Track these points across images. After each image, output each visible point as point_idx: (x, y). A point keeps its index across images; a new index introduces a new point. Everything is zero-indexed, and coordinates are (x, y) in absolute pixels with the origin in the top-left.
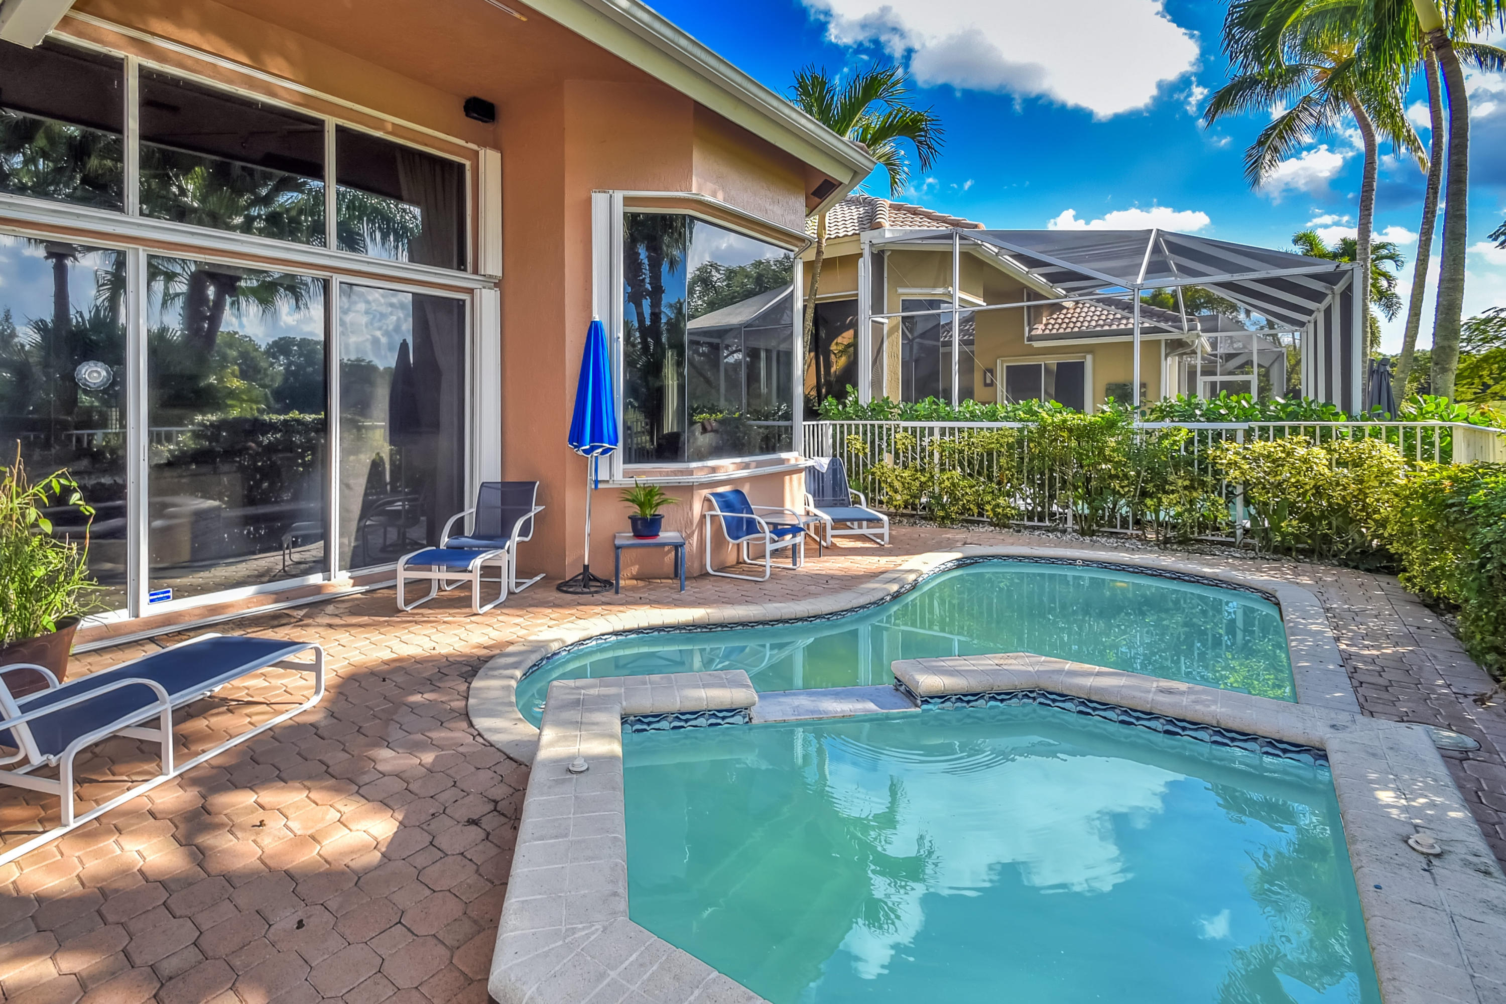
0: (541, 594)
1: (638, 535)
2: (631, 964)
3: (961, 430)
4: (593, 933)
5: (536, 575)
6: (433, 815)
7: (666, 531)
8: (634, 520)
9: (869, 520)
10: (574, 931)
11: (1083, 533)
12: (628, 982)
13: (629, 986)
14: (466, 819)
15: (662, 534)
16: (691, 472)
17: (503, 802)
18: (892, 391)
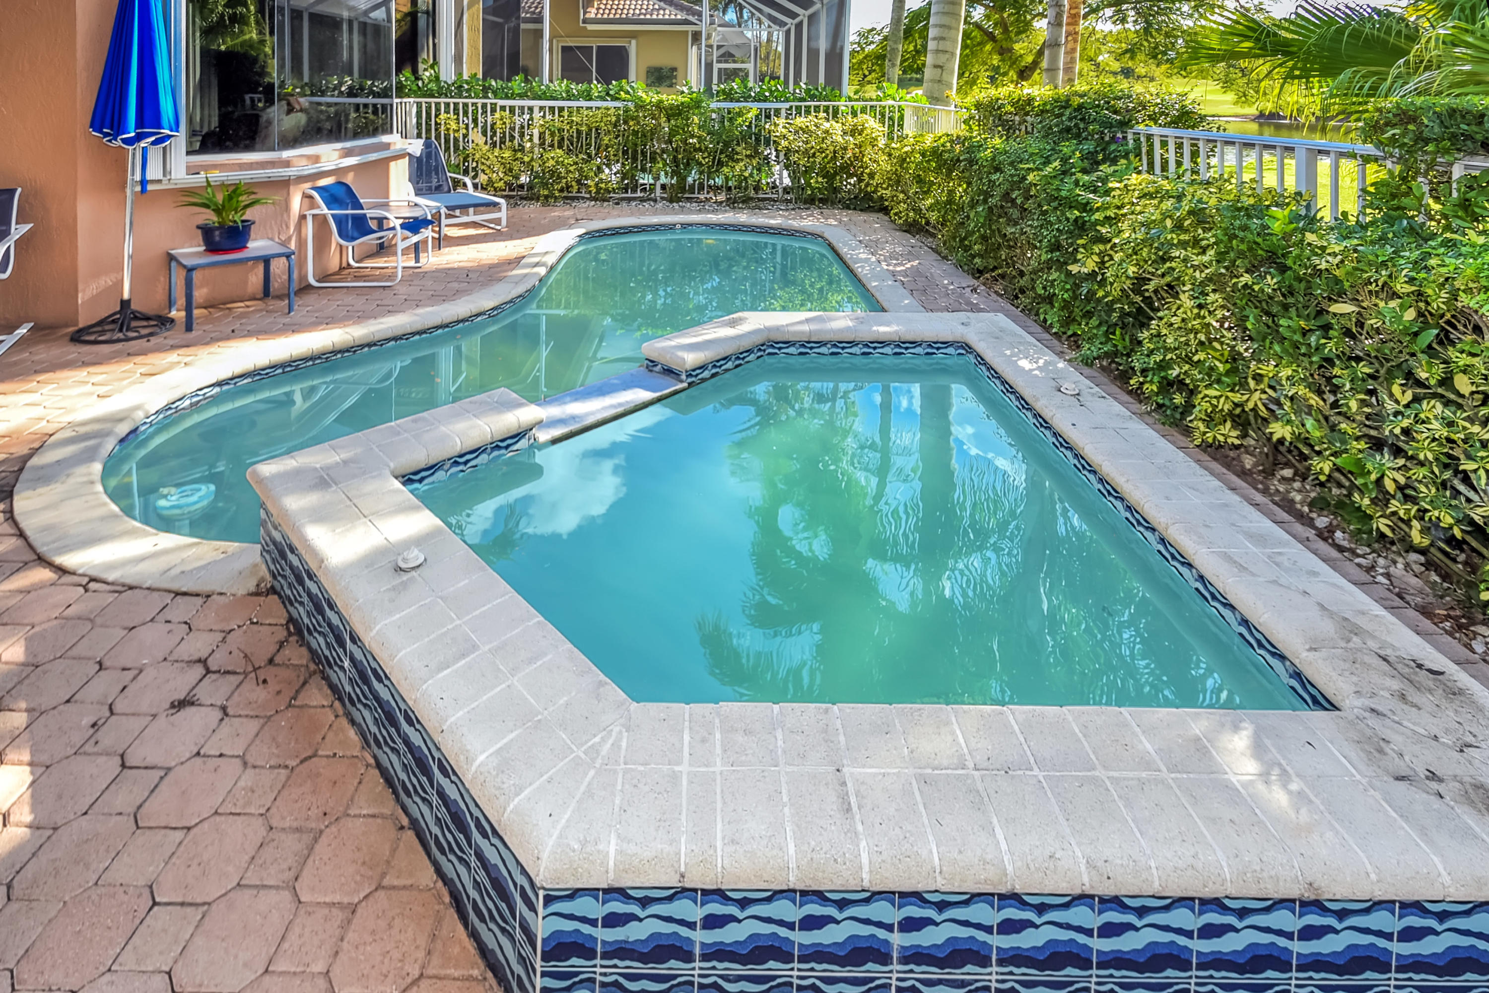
0: (43, 353)
1: (212, 248)
2: (691, 747)
3: (561, 109)
4: (619, 739)
5: (17, 327)
6: (93, 726)
7: (255, 239)
8: (207, 231)
9: (475, 206)
10: (594, 751)
11: (671, 201)
12: (707, 766)
13: (711, 769)
14: (168, 705)
15: (251, 245)
16: (287, 164)
17: (217, 655)
18: (473, 67)
